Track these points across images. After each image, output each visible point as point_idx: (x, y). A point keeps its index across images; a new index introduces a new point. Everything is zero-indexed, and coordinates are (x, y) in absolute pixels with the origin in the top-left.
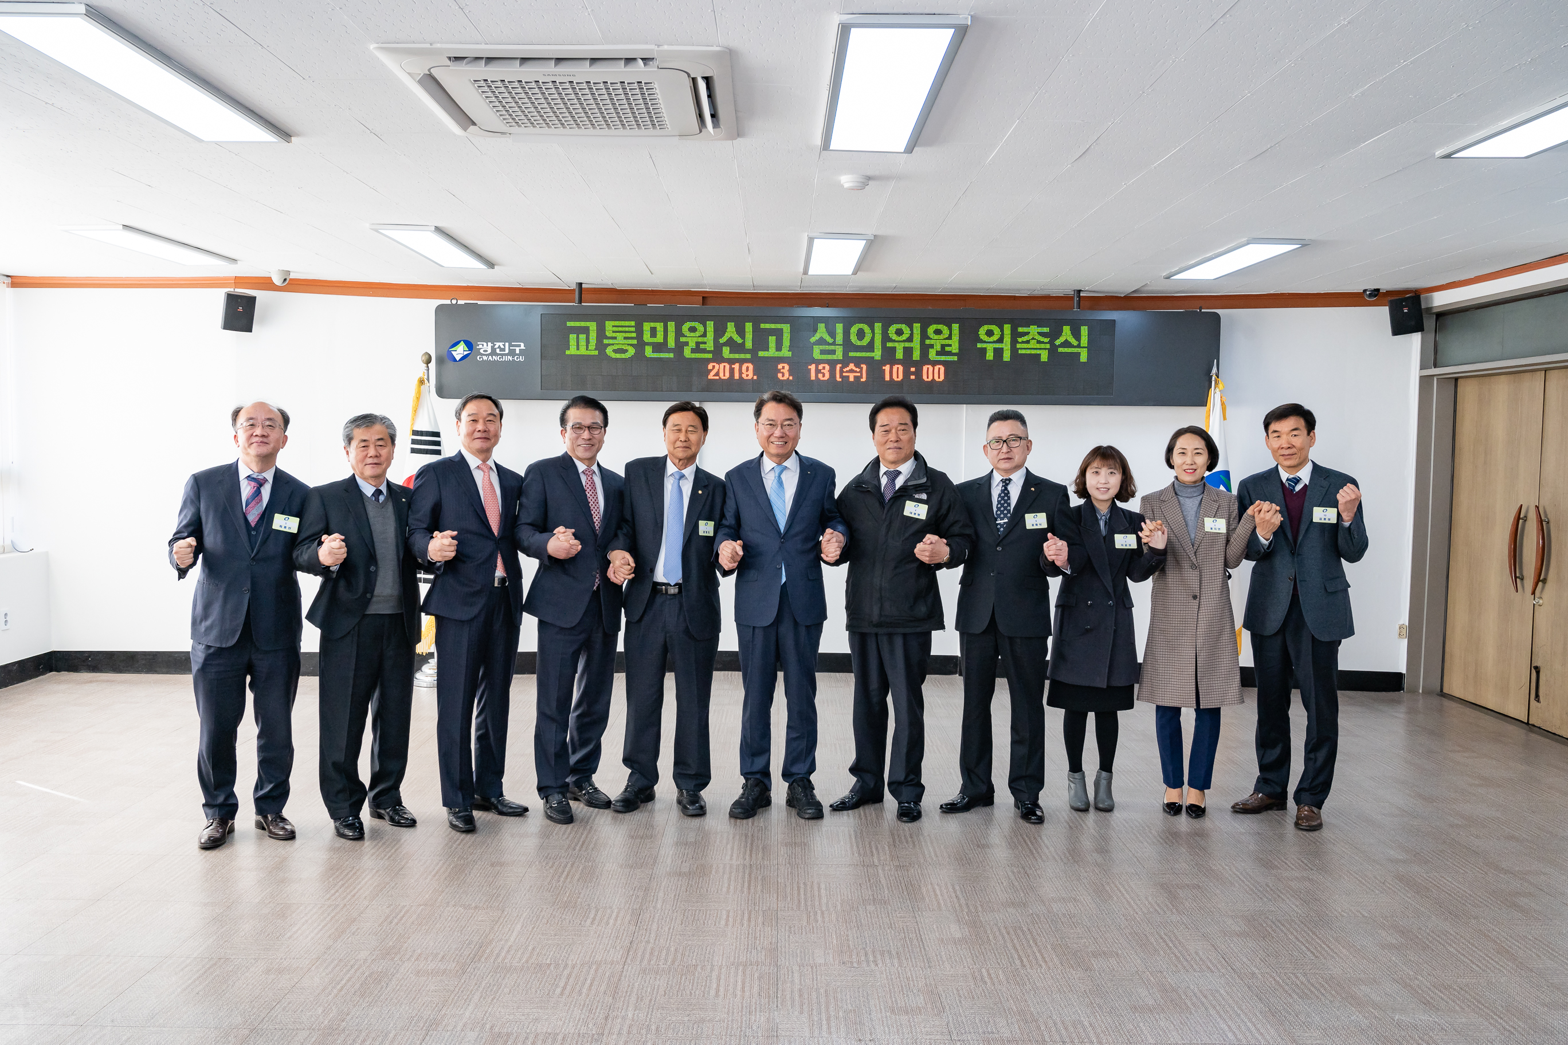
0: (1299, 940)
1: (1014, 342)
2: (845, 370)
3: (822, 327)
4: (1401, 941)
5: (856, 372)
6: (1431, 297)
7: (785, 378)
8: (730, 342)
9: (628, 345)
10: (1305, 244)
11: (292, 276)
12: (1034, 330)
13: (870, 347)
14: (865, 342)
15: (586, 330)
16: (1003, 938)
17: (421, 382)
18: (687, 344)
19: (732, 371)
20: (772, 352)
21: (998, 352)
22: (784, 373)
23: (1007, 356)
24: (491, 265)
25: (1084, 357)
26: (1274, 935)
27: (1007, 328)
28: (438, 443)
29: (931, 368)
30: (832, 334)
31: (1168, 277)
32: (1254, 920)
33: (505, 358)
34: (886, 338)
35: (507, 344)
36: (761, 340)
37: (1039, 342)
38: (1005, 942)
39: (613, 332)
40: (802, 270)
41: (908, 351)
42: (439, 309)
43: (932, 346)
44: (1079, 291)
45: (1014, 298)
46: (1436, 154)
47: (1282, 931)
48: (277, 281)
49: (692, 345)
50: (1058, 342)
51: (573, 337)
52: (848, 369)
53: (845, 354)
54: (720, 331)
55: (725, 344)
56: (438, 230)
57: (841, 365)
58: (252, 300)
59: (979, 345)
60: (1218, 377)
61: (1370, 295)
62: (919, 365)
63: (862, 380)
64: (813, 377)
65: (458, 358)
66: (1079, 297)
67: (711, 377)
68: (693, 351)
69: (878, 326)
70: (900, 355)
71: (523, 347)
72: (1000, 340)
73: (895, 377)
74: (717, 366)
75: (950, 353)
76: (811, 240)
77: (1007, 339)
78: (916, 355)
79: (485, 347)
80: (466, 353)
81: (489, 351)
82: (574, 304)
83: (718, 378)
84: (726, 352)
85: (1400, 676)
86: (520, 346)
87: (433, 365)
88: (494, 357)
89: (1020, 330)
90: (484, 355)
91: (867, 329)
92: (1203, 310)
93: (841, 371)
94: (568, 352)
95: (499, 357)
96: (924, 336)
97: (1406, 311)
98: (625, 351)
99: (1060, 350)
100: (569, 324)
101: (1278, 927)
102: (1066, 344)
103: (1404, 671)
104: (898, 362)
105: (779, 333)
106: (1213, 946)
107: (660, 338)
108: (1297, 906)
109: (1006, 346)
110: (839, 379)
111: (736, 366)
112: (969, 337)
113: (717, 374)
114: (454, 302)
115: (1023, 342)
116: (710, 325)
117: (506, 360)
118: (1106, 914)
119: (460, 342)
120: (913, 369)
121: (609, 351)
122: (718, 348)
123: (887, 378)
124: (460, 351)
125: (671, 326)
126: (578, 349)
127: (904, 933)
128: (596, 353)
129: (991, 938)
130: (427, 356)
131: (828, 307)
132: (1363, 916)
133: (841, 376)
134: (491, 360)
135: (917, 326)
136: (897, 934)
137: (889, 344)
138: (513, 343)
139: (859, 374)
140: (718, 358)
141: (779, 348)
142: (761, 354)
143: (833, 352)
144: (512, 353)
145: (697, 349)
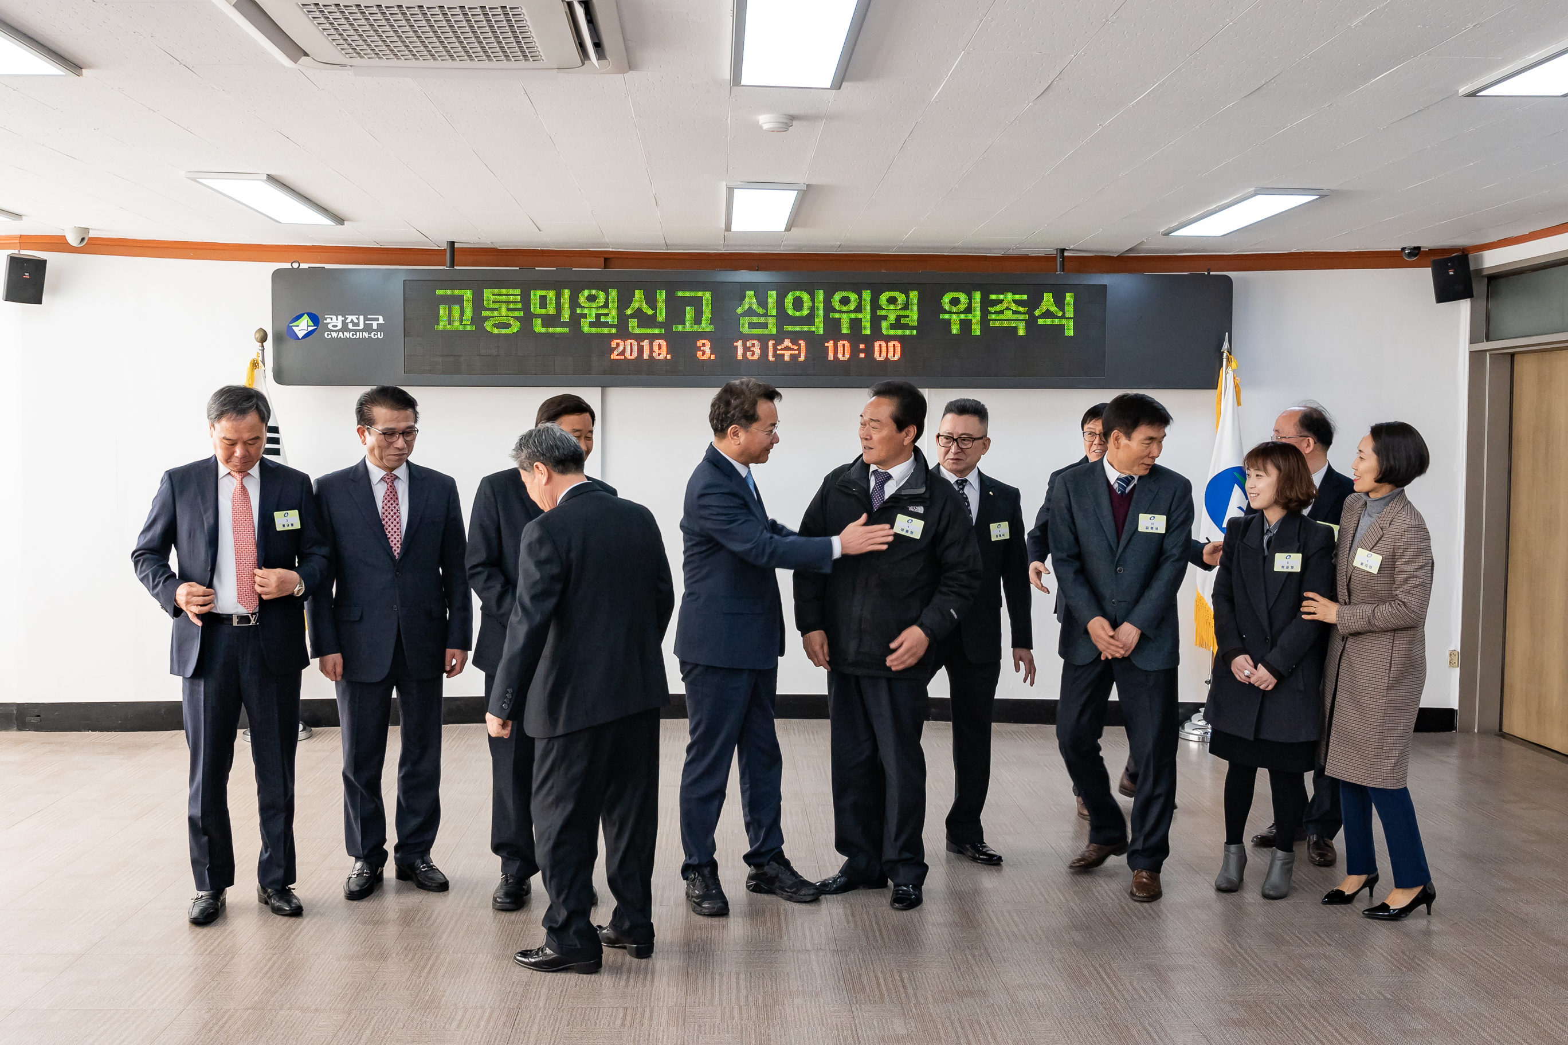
0: (1306, 1028)
1: (984, 312)
2: (779, 348)
3: (750, 295)
4: (1427, 1026)
5: (793, 349)
6: (1481, 256)
7: (706, 357)
8: (638, 314)
9: (512, 317)
10: (1324, 196)
11: (92, 234)
12: (1009, 297)
13: (810, 319)
14: (803, 313)
15: (459, 300)
16: (956, 1032)
17: (255, 365)
18: (585, 316)
19: (641, 349)
20: (689, 326)
21: (966, 325)
22: (705, 351)
23: (976, 330)
24: (340, 220)
25: (1069, 332)
26: (1279, 1022)
27: (977, 296)
28: (276, 441)
29: (884, 344)
30: (763, 303)
31: (1167, 234)
32: (1257, 1005)
33: (359, 335)
34: (828, 308)
35: (362, 318)
36: (675, 312)
37: (1015, 312)
38: (958, 1037)
39: (493, 302)
40: (723, 226)
41: (856, 324)
42: (277, 275)
43: (885, 317)
44: (1063, 251)
45: (985, 258)
46: (1460, 91)
47: (1288, 1018)
48: (73, 240)
49: (591, 317)
50: (1037, 313)
51: (443, 310)
52: (782, 346)
53: (779, 326)
54: (625, 301)
55: (632, 316)
56: (272, 179)
57: (774, 342)
58: (41, 264)
59: (943, 316)
60: (1230, 354)
61: (1410, 255)
62: (869, 341)
63: (800, 359)
64: (740, 357)
65: (300, 335)
66: (1063, 257)
67: (614, 356)
68: (592, 325)
69: (820, 295)
70: (846, 329)
71: (381, 321)
72: (968, 310)
73: (840, 355)
74: (621, 343)
75: (906, 327)
76: (730, 191)
77: (976, 307)
78: (866, 330)
79: (334, 321)
80: (310, 329)
81: (340, 326)
82: (445, 268)
83: (622, 357)
84: (633, 325)
85: (1451, 712)
86: (377, 320)
87: (269, 344)
88: (345, 333)
89: (992, 297)
90: (333, 331)
91: (805, 296)
92: (1211, 273)
93: (775, 349)
94: (437, 328)
95: (351, 333)
96: (875, 306)
97: (1451, 273)
98: (508, 326)
99: (1040, 321)
100: (439, 292)
101: (1283, 1013)
102: (1048, 314)
103: (1456, 707)
104: (845, 337)
105: (697, 303)
106: (1206, 1037)
107: (551, 309)
108: (1308, 988)
109: (976, 317)
110: (771, 358)
111: (646, 343)
112: (930, 307)
113: (622, 353)
114: (295, 265)
115: (996, 313)
116: (614, 294)
117: (361, 337)
118: (1081, 1003)
119: (303, 315)
120: (862, 346)
121: (489, 326)
122: (623, 320)
123: (831, 357)
124: (303, 327)
125: (566, 294)
126: (450, 323)
127: (838, 1030)
128: (473, 328)
129: (942, 1033)
130: (262, 333)
131: (757, 270)
132: (1385, 998)
133: (775, 355)
134: (342, 337)
135: (867, 295)
136: (829, 1032)
137: (833, 315)
138: (369, 317)
139: (796, 352)
140: (623, 333)
141: (698, 321)
142: (676, 328)
143: (764, 326)
144: (368, 328)
145: (597, 323)
